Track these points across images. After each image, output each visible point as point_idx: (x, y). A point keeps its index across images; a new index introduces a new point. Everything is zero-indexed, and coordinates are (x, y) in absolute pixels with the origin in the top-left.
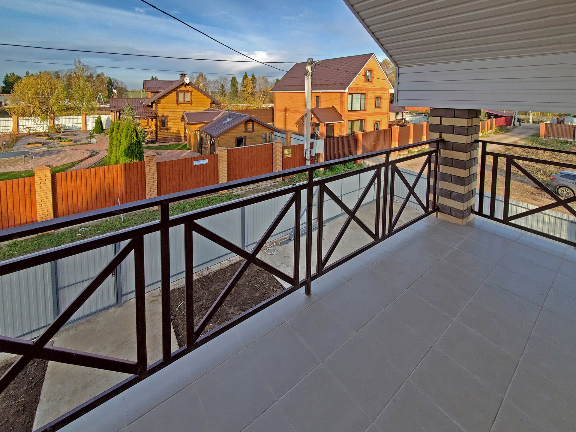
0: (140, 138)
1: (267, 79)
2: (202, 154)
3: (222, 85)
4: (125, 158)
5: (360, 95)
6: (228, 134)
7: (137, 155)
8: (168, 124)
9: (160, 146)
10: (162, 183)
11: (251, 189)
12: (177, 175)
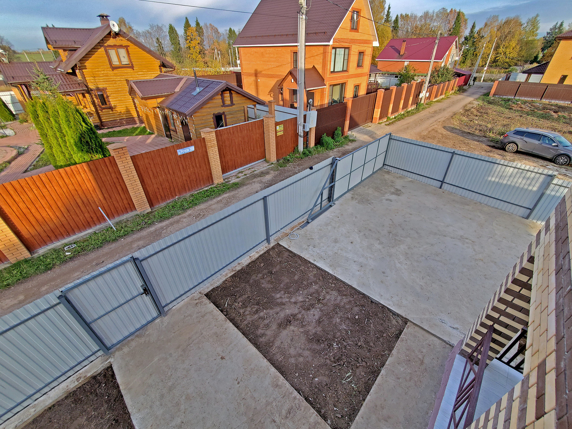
0: (90, 124)
1: (217, 29)
2: (172, 139)
3: (157, 39)
4: (81, 154)
5: (343, 49)
6: (203, 110)
7: (97, 149)
8: (109, 101)
9: (110, 132)
10: (145, 181)
11: (248, 175)
12: (162, 170)
